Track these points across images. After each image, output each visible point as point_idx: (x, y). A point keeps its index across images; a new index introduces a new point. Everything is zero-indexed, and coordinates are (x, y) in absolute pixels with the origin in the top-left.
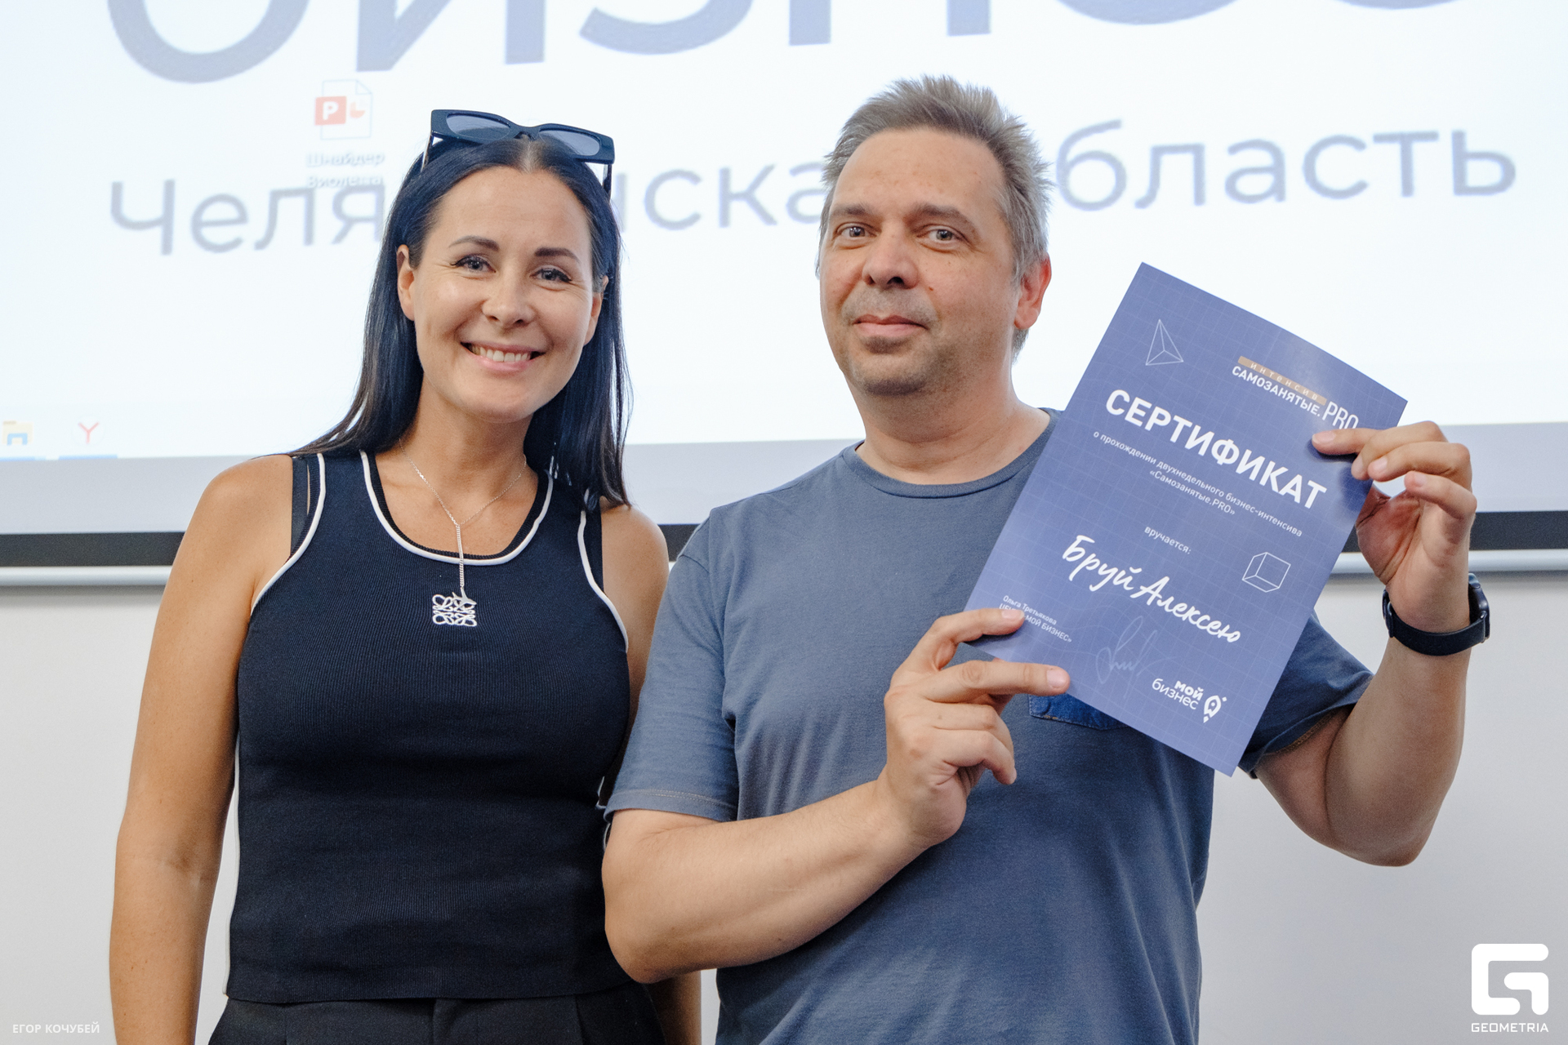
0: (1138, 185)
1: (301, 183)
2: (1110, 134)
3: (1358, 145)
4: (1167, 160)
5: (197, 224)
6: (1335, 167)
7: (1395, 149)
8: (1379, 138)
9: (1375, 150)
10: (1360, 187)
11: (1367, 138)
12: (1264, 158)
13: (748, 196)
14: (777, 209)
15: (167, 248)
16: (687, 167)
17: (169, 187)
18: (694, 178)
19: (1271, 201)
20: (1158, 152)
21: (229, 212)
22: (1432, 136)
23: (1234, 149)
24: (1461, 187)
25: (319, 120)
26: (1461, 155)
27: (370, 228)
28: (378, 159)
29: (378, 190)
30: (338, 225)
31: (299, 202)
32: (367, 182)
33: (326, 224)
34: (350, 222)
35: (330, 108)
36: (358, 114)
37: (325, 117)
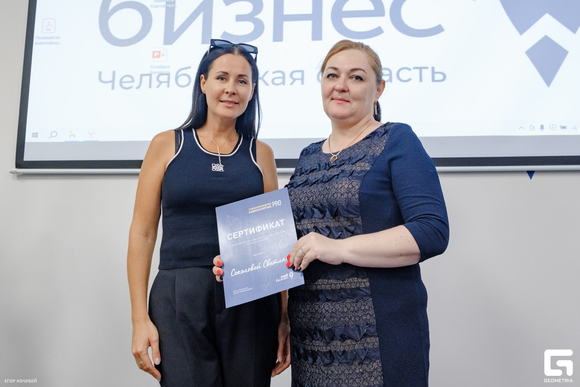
1: (148, 72)
3: (409, 69)
5: (121, 82)
6: (404, 75)
7: (418, 71)
8: (414, 68)
9: (413, 70)
10: (410, 80)
11: (411, 68)
14: (269, 82)
15: (113, 88)
17: (114, 73)
21: (129, 79)
22: (427, 68)
24: (433, 80)
25: (153, 57)
26: (434, 73)
27: (166, 84)
28: (169, 67)
29: (168, 75)
30: (158, 83)
31: (148, 77)
32: (165, 73)
33: (155, 83)
34: (161, 83)
35: (156, 54)
36: (163, 56)
37: (155, 56)
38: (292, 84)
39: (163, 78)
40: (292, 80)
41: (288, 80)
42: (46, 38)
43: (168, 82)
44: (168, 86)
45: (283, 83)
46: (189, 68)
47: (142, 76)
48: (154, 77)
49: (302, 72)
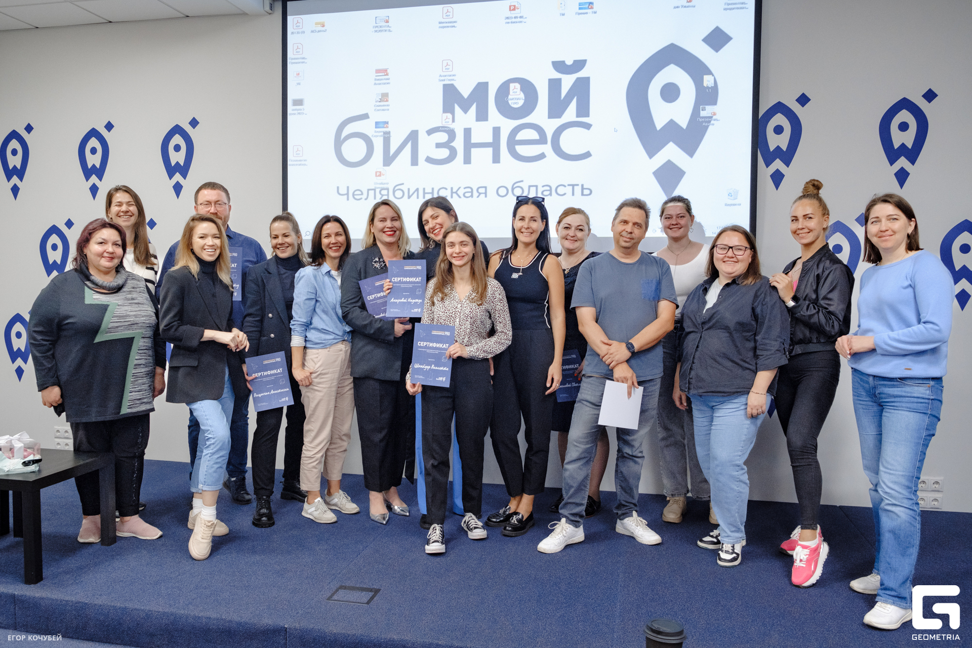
1: (373, 188)
2: (521, 183)
3: (565, 186)
4: (531, 188)
5: (353, 195)
6: (561, 190)
7: (571, 187)
8: (569, 185)
9: (567, 187)
10: (565, 194)
11: (566, 185)
12: (548, 188)
13: (456, 193)
14: (461, 195)
15: (348, 199)
16: (445, 187)
17: (348, 187)
18: (446, 189)
19: (549, 196)
20: (530, 187)
21: (360, 193)
22: (578, 185)
23: (543, 186)
24: (583, 194)
25: (376, 176)
26: (583, 189)
28: (388, 183)
29: (388, 189)
31: (373, 191)
32: (385, 188)
33: (378, 195)
35: (378, 173)
36: (383, 175)
38: (478, 197)
39: (384, 192)
40: (478, 194)
41: (475, 194)
42: (296, 161)
45: (472, 196)
46: (403, 184)
47: (368, 190)
48: (378, 191)
49: (486, 188)
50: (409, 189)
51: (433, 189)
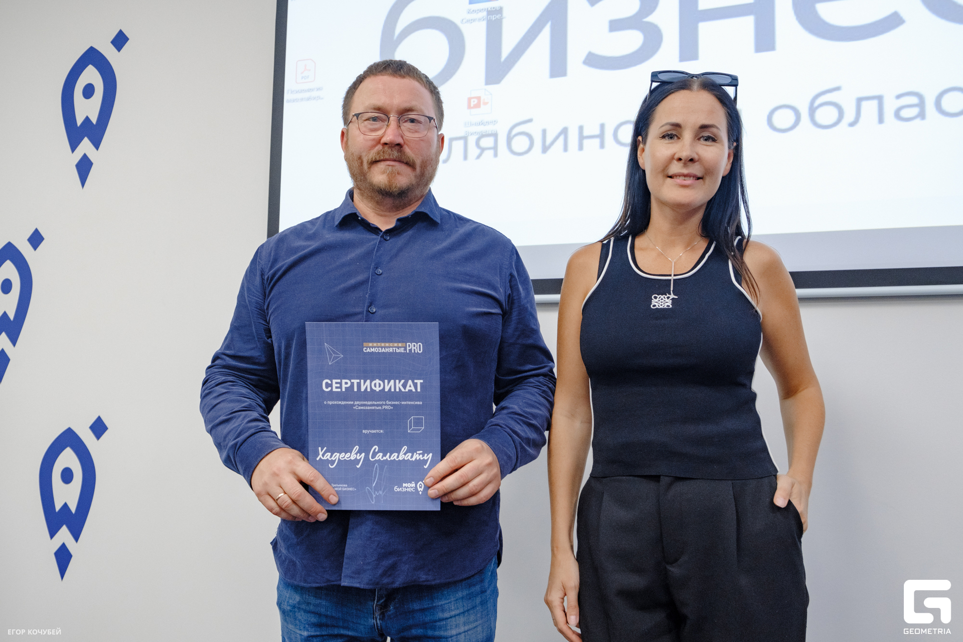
0: (849, 116)
1: (462, 134)
4: (864, 104)
6: (952, 102)
12: (914, 100)
19: (918, 120)
20: (860, 100)
23: (899, 97)
25: (469, 107)
27: (492, 152)
28: (495, 122)
29: (495, 135)
30: (478, 151)
31: (461, 142)
32: (490, 132)
33: (473, 151)
34: (483, 150)
35: (474, 101)
36: (486, 104)
37: (472, 106)
39: (487, 142)
42: (303, 91)
43: (495, 148)
44: (496, 155)
46: (530, 121)
47: (451, 140)
48: (472, 140)
50: (544, 132)
51: (602, 126)
